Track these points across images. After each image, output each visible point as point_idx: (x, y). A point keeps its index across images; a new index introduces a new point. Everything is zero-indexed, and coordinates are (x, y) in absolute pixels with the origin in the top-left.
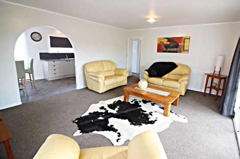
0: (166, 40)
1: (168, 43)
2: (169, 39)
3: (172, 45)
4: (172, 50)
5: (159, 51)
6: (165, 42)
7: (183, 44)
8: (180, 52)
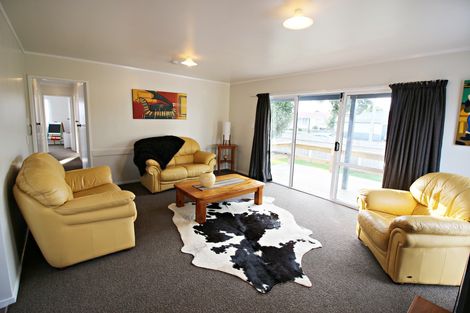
0: (150, 95)
1: (155, 101)
2: (156, 95)
3: (161, 106)
4: (163, 114)
5: (136, 116)
6: (150, 98)
7: (178, 105)
8: (176, 117)
